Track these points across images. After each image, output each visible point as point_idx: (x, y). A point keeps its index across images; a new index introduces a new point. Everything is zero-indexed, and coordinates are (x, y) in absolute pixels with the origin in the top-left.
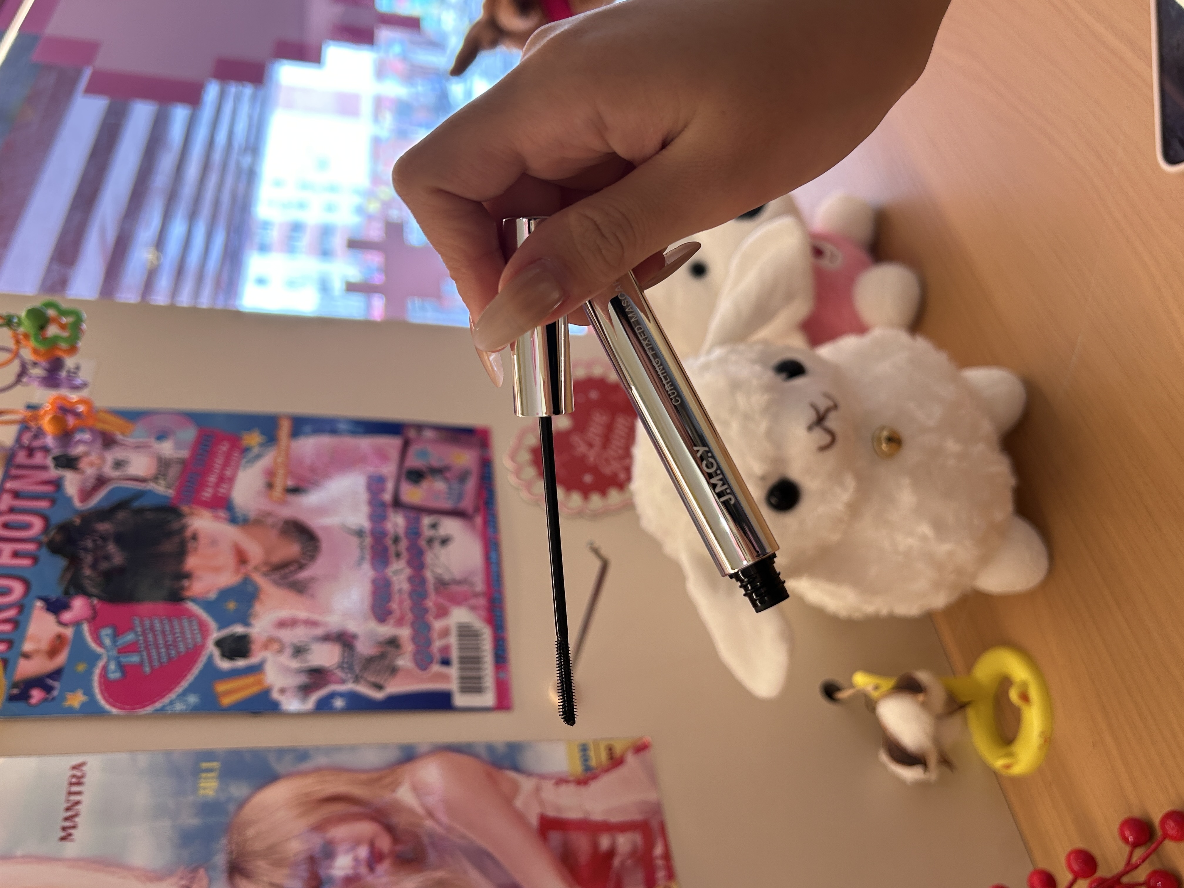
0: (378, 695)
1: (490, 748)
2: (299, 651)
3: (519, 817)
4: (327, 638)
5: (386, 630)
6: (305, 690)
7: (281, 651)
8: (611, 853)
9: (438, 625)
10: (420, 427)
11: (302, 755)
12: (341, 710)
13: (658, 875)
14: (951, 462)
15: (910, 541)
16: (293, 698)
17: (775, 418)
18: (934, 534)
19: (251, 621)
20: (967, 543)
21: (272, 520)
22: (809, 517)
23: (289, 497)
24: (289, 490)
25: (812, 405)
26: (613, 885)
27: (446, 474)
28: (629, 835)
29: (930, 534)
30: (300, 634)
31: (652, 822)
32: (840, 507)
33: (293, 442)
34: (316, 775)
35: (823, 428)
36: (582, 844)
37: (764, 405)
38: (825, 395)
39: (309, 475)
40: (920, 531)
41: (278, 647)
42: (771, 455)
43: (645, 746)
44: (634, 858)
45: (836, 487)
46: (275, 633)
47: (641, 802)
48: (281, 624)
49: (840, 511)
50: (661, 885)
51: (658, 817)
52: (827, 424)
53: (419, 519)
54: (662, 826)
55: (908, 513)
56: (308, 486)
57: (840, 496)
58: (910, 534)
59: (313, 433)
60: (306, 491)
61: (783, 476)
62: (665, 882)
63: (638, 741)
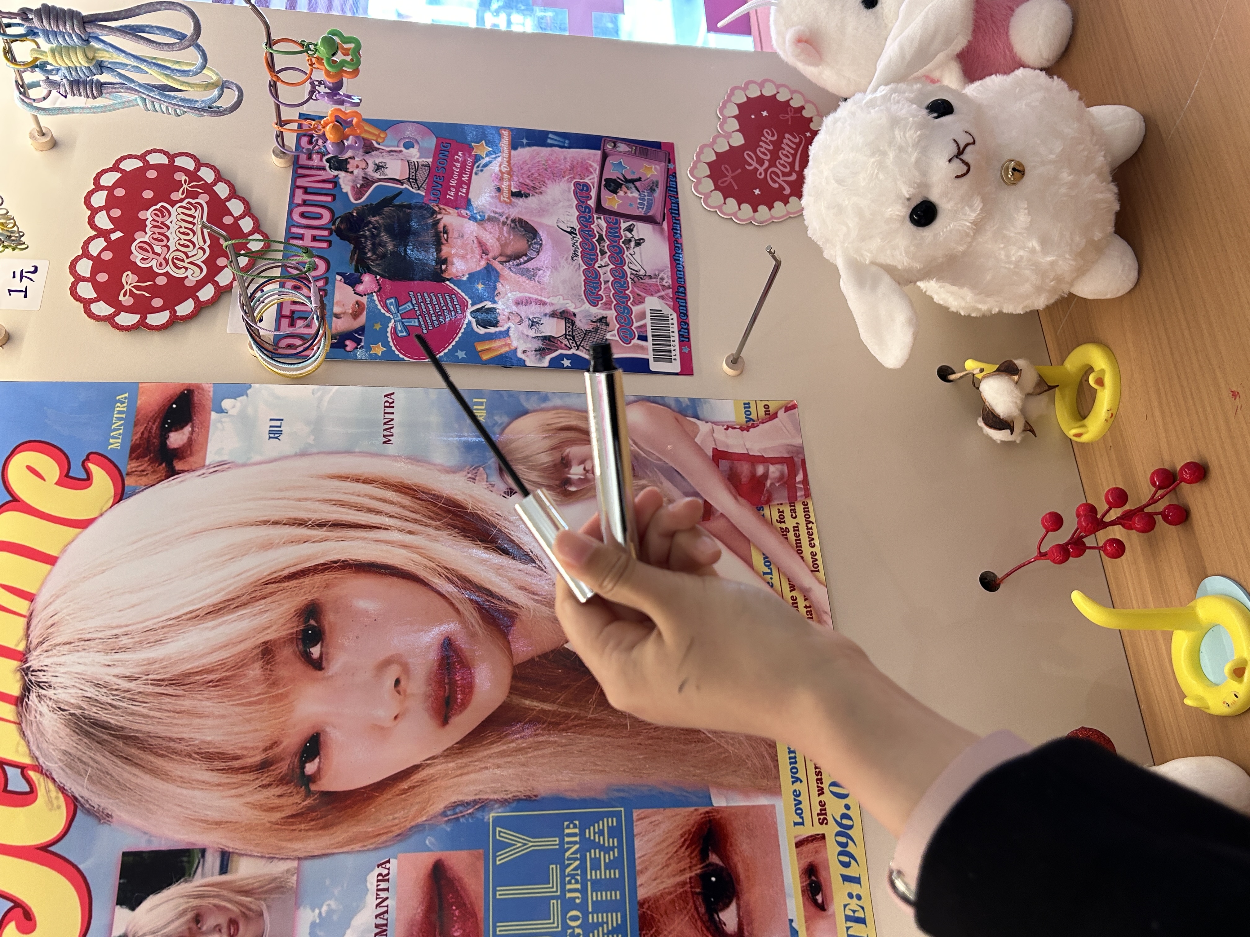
1: (677, 400)
2: (533, 324)
3: (699, 449)
4: (553, 315)
5: (597, 311)
7: (521, 322)
8: (765, 476)
9: (636, 309)
10: (615, 141)
11: (544, 397)
12: (568, 367)
13: (799, 494)
14: (1063, 190)
15: (1021, 253)
16: (533, 358)
17: (924, 151)
18: (1043, 248)
19: (496, 299)
20: (1068, 256)
21: (503, 219)
22: (943, 231)
23: (514, 200)
24: (514, 194)
25: (955, 140)
26: (765, 499)
27: (638, 184)
28: (778, 466)
29: (1038, 248)
30: (533, 311)
31: (796, 459)
32: (968, 224)
33: (513, 152)
34: (554, 412)
35: (961, 160)
36: (744, 469)
37: (916, 140)
38: (966, 132)
39: (528, 181)
40: (1030, 245)
41: (519, 319)
42: (918, 181)
43: (794, 407)
44: (782, 482)
45: (967, 208)
46: (515, 309)
47: (788, 445)
48: (517, 303)
49: (968, 227)
50: (800, 501)
51: (800, 456)
52: (965, 157)
53: (617, 223)
54: (803, 461)
55: (1023, 231)
56: (528, 191)
57: (969, 215)
58: (1023, 248)
59: (529, 145)
60: (527, 196)
61: (925, 197)
62: (803, 499)
63: (788, 403)
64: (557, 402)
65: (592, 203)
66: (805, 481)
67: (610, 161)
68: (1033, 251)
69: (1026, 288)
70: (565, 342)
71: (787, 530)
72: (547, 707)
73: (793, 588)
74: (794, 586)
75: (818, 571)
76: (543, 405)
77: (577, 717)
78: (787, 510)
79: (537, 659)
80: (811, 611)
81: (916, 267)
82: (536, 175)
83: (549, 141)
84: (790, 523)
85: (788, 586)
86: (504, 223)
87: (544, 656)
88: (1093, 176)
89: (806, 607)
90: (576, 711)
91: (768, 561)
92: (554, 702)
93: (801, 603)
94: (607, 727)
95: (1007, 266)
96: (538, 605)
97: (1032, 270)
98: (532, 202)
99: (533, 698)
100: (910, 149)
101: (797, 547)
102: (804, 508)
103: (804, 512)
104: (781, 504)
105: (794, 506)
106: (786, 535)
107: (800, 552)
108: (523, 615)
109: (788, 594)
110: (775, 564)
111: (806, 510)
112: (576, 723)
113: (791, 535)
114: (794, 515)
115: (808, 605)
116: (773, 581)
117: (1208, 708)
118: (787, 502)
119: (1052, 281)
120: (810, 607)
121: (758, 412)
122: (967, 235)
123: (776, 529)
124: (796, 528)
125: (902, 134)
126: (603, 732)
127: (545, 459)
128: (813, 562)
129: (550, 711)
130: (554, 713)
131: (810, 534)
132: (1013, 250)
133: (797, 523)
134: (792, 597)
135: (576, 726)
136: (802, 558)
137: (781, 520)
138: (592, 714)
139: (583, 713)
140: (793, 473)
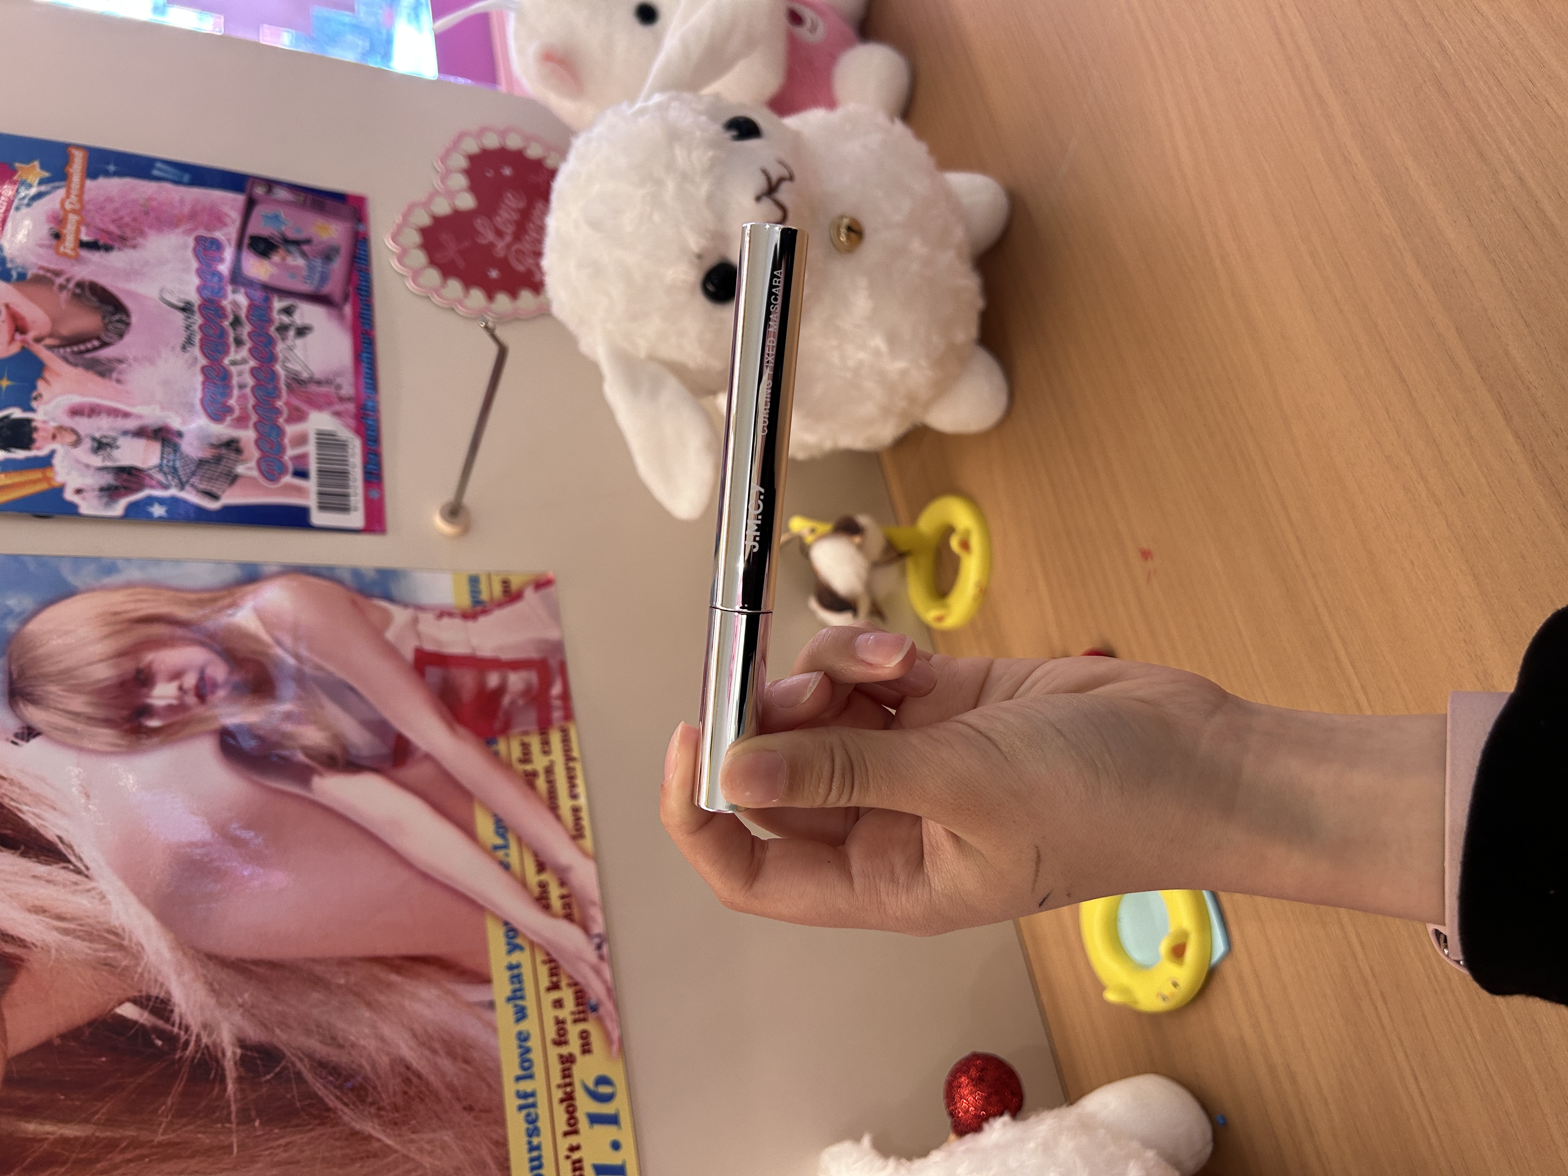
0: (212, 505)
1: (356, 573)
2: (101, 446)
4: (141, 433)
5: (223, 430)
6: (111, 493)
7: (77, 443)
8: (501, 690)
9: (291, 430)
10: (271, 184)
11: (108, 567)
12: (161, 518)
13: (555, 715)
14: (915, 267)
15: (862, 355)
16: (95, 502)
17: (719, 182)
18: (889, 348)
19: (34, 404)
20: (923, 363)
21: (60, 280)
23: (85, 253)
24: (84, 245)
25: (762, 170)
26: (501, 726)
27: (306, 248)
28: (523, 674)
29: (885, 349)
30: (102, 426)
31: (551, 662)
33: (89, 183)
34: (129, 591)
35: (774, 200)
36: (466, 680)
37: (707, 165)
38: (778, 162)
39: (112, 228)
40: (873, 344)
41: (72, 438)
42: (712, 228)
43: (549, 583)
44: (528, 698)
46: (68, 422)
47: (540, 640)
48: (76, 412)
50: (556, 727)
51: (558, 657)
52: (778, 196)
53: (268, 300)
54: (563, 666)
55: (863, 322)
56: (110, 242)
58: (863, 347)
59: (119, 174)
60: (108, 248)
61: (723, 256)
62: (561, 723)
63: (540, 578)
64: (134, 574)
65: (224, 268)
66: (566, 696)
67: (259, 211)
68: (877, 353)
69: (869, 408)
70: (160, 477)
71: (534, 774)
72: (71, 1131)
74: (543, 864)
76: (107, 581)
77: (134, 1144)
78: (535, 743)
79: (57, 1042)
82: (127, 219)
83: (155, 172)
84: (539, 762)
85: (534, 866)
86: (62, 287)
87: (73, 1035)
88: (949, 253)
90: (131, 1133)
91: (501, 827)
92: (87, 1121)
94: (192, 1156)
95: (842, 374)
96: (67, 939)
97: (877, 381)
98: (117, 259)
99: (45, 1118)
100: (698, 179)
102: (563, 738)
103: (563, 743)
104: (527, 733)
105: (547, 735)
108: (34, 960)
110: (513, 830)
112: (129, 1155)
113: (541, 783)
114: (546, 750)
116: (509, 859)
117: (1137, 1004)
118: (536, 728)
121: (491, 590)
123: (516, 773)
124: (549, 771)
125: (685, 153)
126: (183, 1165)
127: (104, 673)
128: (575, 822)
129: (77, 1139)
130: (85, 1143)
131: (571, 778)
132: (850, 350)
133: (551, 762)
134: (541, 882)
135: (130, 1161)
136: (558, 817)
137: (526, 758)
138: (163, 1134)
139: (145, 1136)
140: (546, 683)
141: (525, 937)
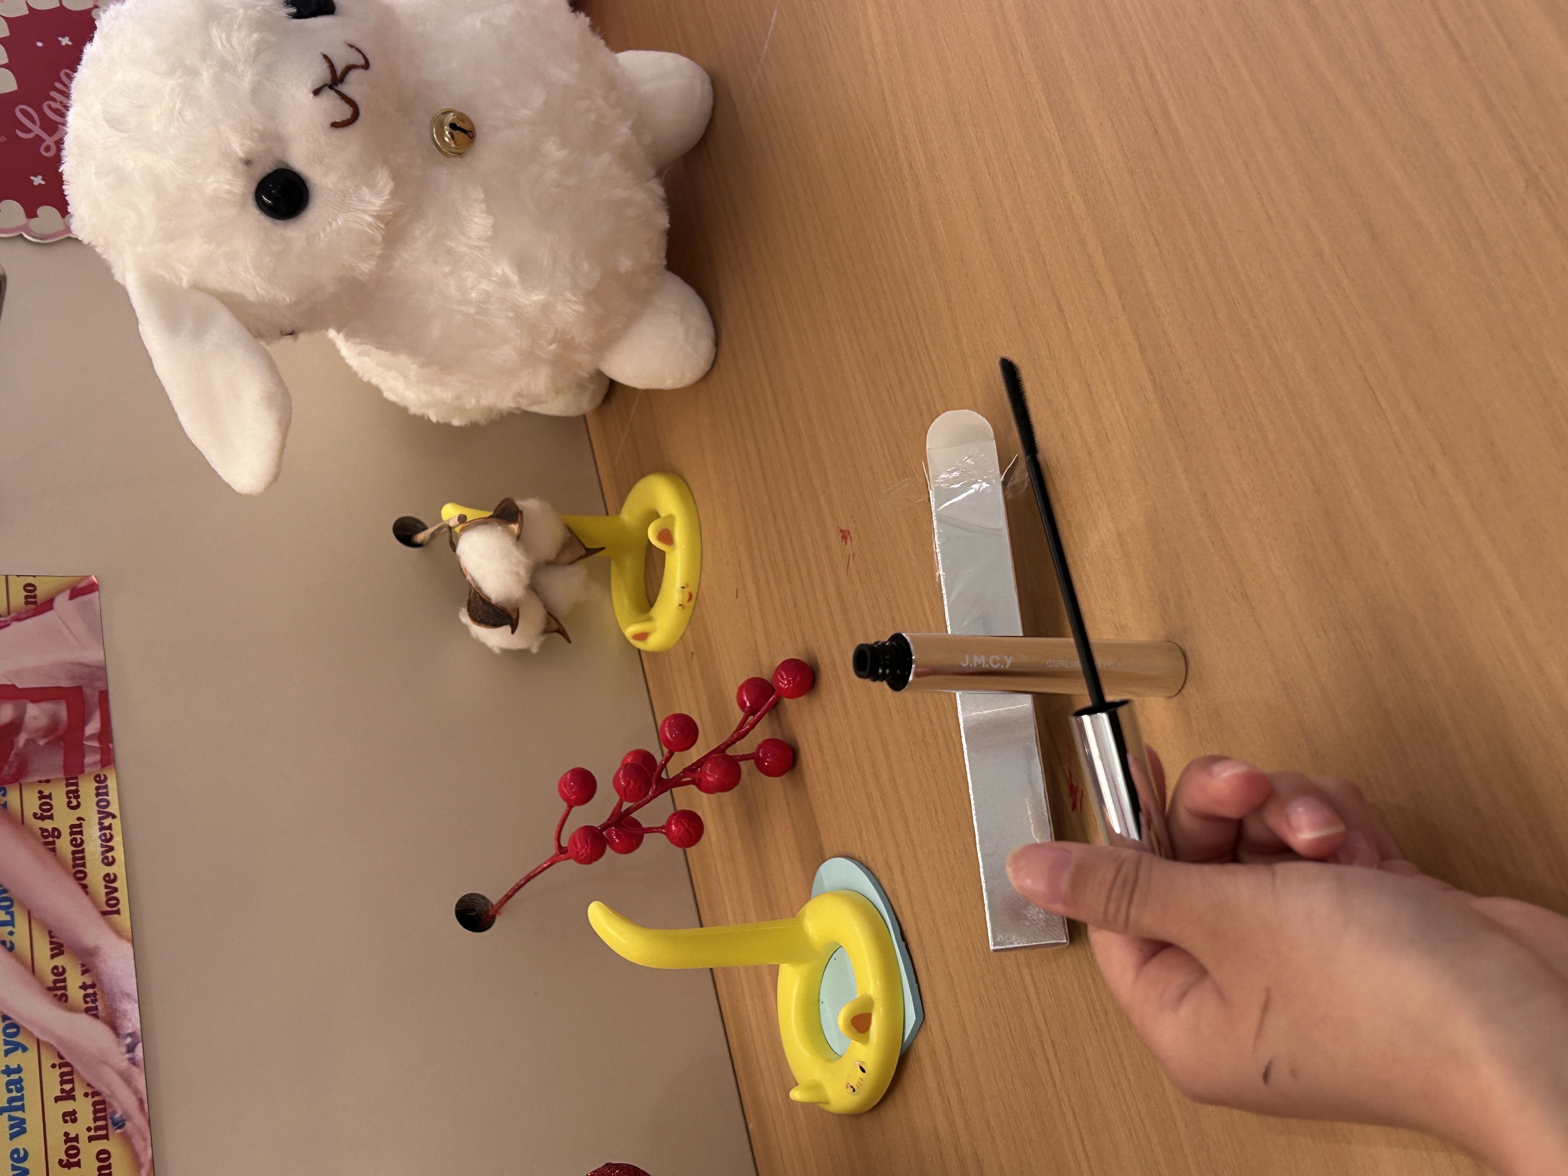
8: (15, 726)
13: (88, 760)
14: (552, 174)
15: (485, 285)
17: (268, 72)
18: (520, 277)
20: (569, 295)
22: (324, 230)
25: (325, 57)
26: (13, 771)
28: (48, 706)
29: (514, 278)
31: (87, 691)
32: (369, 219)
35: (339, 93)
37: (252, 50)
38: (351, 46)
40: (499, 271)
42: (260, 127)
43: (92, 588)
44: (52, 737)
45: (364, 189)
47: (73, 664)
49: (369, 225)
50: (90, 774)
51: (99, 684)
52: (345, 88)
54: (104, 696)
55: (482, 243)
57: (369, 202)
58: (486, 275)
61: (281, 162)
62: (97, 770)
63: (79, 582)
66: (105, 735)
68: (505, 283)
69: (506, 354)
71: (56, 833)
73: (58, 949)
74: (61, 945)
75: (118, 912)
78: (59, 795)
80: (95, 994)
81: (284, 299)
84: (63, 819)
85: (49, 947)
88: (606, 157)
89: (84, 987)
93: (74, 980)
95: (462, 308)
97: (511, 318)
100: (241, 67)
101: (75, 866)
102: (97, 788)
103: (97, 795)
104: (48, 781)
105: (76, 784)
106: (53, 843)
107: (79, 875)
109: (45, 961)
110: (23, 905)
111: (101, 791)
113: (64, 845)
114: (74, 803)
115: (89, 982)
116: (12, 938)
117: (827, 1103)
118: (61, 775)
119: (551, 344)
120: (93, 986)
121: (9, 598)
122: (373, 242)
123: (31, 832)
124: (76, 829)
125: (224, 36)
128: (107, 894)
131: (107, 839)
132: (470, 277)
133: (79, 819)
134: (56, 967)
136: (85, 887)
137: (46, 812)
140: (79, 718)
141: (30, 1034)
